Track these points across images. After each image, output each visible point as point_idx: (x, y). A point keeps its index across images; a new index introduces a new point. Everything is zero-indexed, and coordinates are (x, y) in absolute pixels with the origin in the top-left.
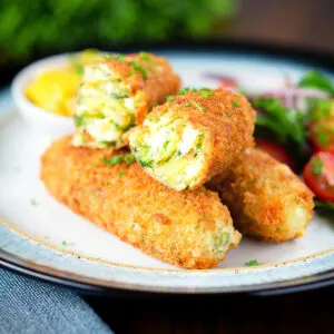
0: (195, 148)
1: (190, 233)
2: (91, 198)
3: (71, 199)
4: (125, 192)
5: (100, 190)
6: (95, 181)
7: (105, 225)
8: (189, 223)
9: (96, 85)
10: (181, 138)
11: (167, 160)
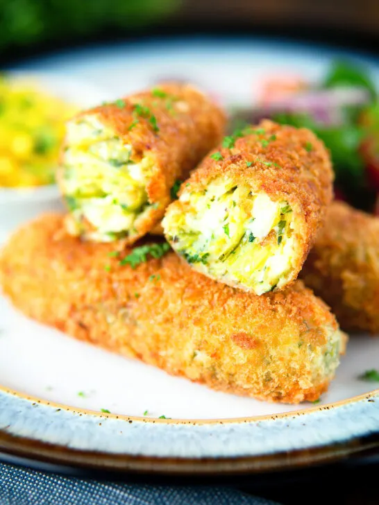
0: (277, 229)
1: (293, 354)
2: (110, 319)
3: (71, 324)
4: (171, 306)
5: (125, 306)
6: (113, 293)
7: (140, 356)
8: (287, 342)
9: (86, 148)
10: (249, 215)
11: (233, 251)
